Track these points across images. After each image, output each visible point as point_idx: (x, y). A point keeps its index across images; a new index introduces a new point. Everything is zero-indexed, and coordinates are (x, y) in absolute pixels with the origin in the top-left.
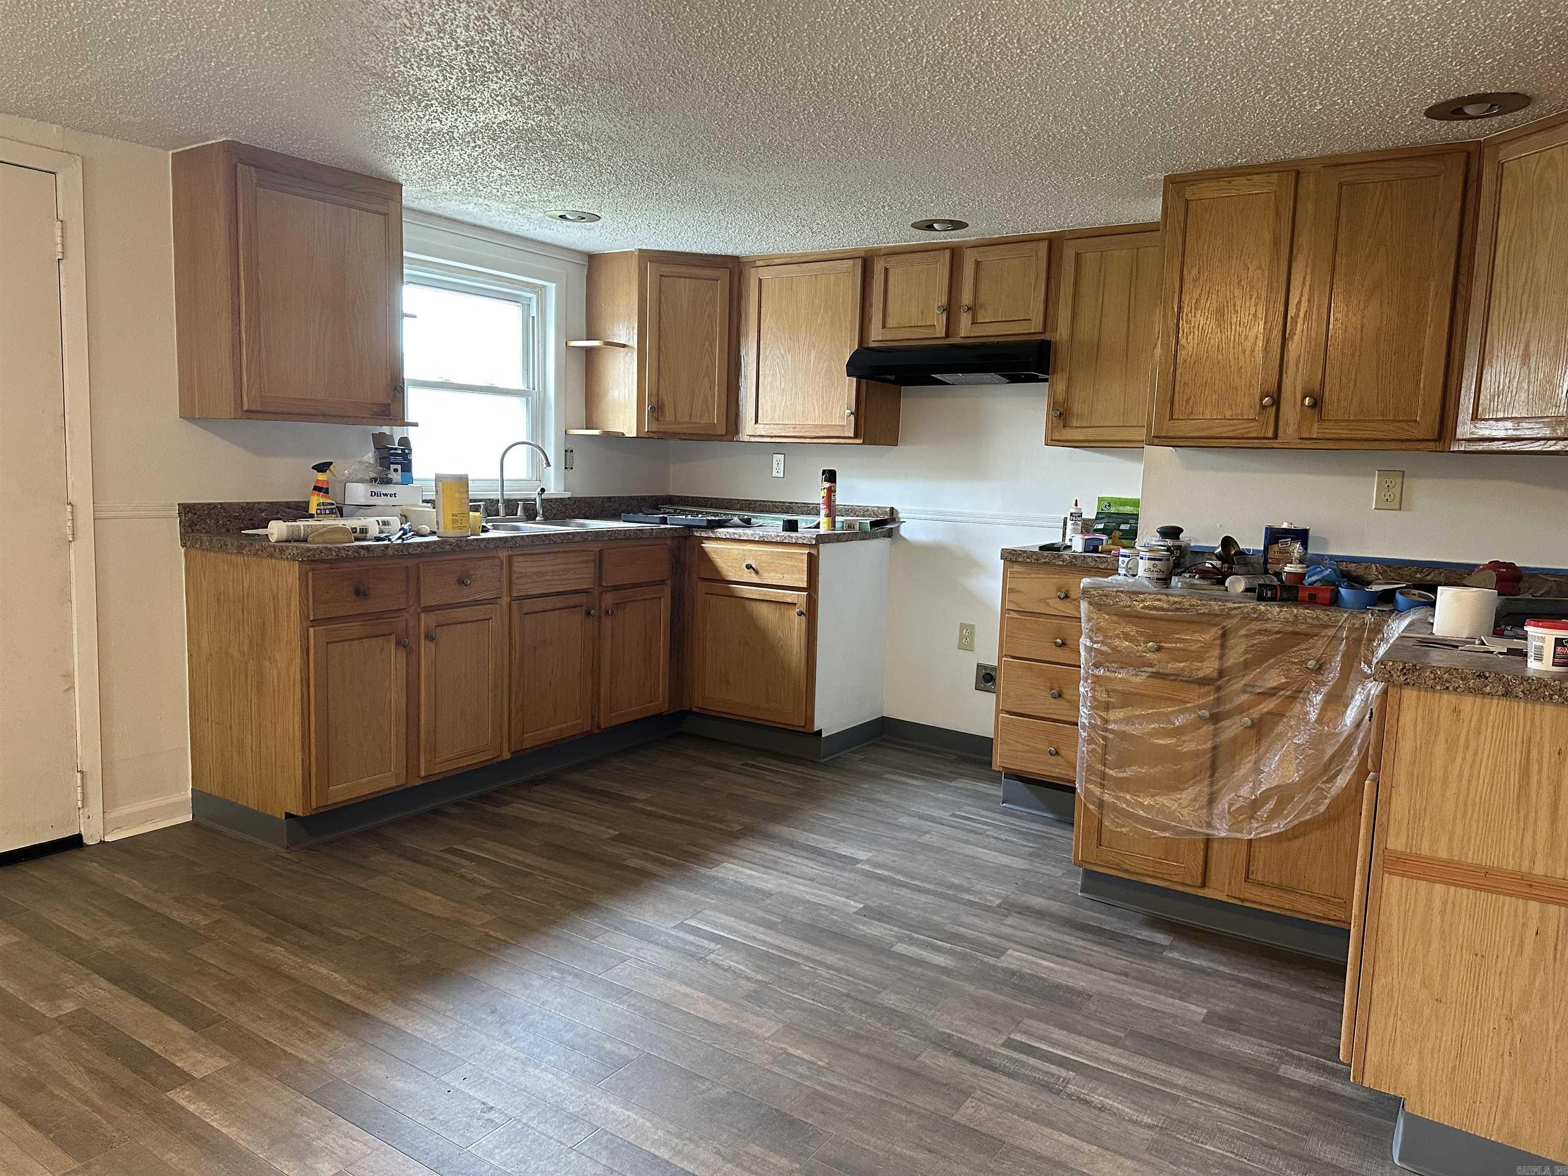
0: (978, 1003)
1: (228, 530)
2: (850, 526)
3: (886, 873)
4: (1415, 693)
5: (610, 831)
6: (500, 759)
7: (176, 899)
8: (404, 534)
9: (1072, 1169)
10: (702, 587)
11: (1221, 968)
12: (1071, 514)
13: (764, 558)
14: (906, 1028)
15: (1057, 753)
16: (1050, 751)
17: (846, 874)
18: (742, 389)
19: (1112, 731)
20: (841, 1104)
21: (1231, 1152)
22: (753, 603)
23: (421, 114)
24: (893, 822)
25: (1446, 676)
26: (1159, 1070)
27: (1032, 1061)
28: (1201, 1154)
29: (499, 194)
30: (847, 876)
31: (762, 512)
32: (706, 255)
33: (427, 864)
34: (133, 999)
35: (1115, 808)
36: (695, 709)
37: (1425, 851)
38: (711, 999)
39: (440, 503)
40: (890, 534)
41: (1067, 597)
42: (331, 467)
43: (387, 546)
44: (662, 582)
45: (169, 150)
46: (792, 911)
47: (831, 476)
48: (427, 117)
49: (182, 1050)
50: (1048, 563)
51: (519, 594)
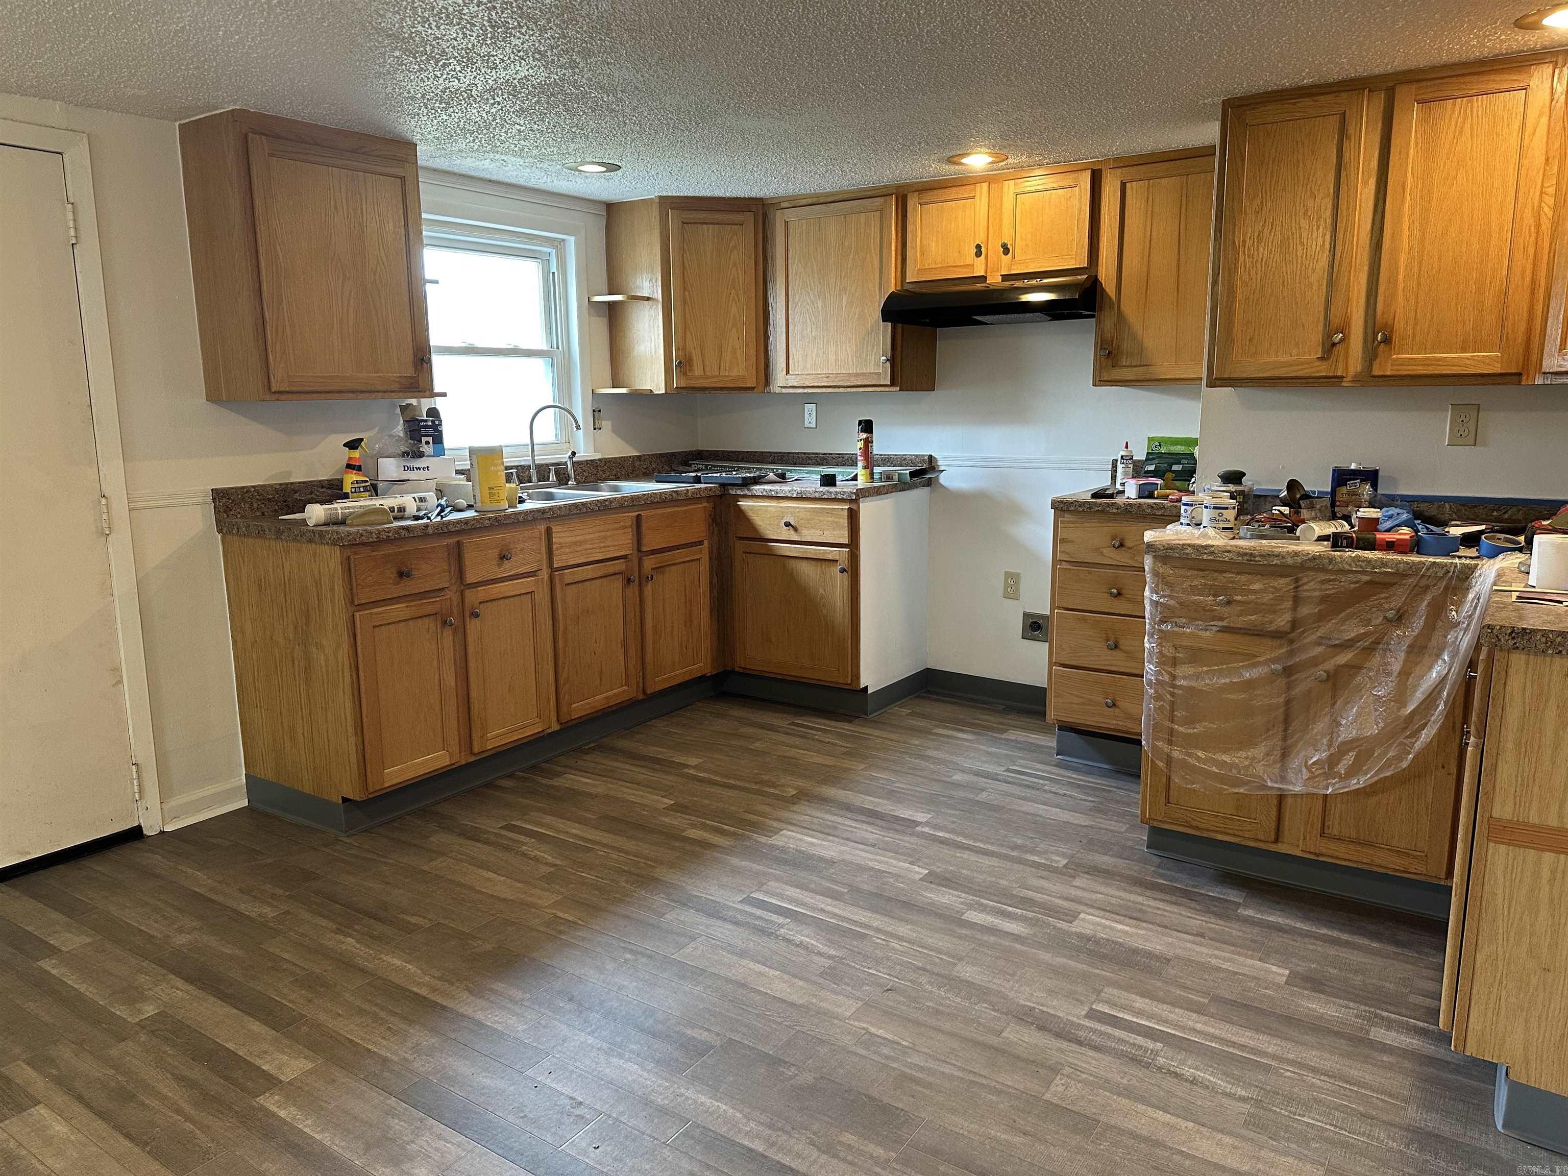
0: (1057, 972)
1: (263, 514)
2: (889, 477)
3: (947, 835)
4: (1523, 657)
5: (666, 800)
6: (550, 731)
7: (241, 890)
8: (442, 511)
9: (1171, 1148)
10: (740, 546)
11: (1298, 925)
12: (1122, 457)
13: (802, 515)
14: (985, 1001)
15: (1114, 705)
16: (1107, 704)
17: (907, 838)
18: (771, 339)
19: (1181, 687)
20: (929, 1086)
21: (1330, 1125)
22: (792, 562)
23: (438, 74)
24: (948, 780)
25: (1559, 639)
26: (1247, 1037)
27: (1117, 1033)
28: (1299, 1127)
29: (516, 149)
30: (908, 841)
31: (795, 464)
32: (730, 199)
33: (487, 843)
34: (212, 999)
35: (1184, 764)
36: (737, 669)
37: (1534, 819)
38: (786, 977)
39: (475, 474)
40: (929, 483)
41: (1122, 545)
42: (363, 444)
43: (426, 526)
44: (701, 543)
45: (176, 121)
46: (858, 879)
47: (867, 426)
48: (444, 77)
49: (266, 1052)
50: (1102, 511)
51: (560, 565)
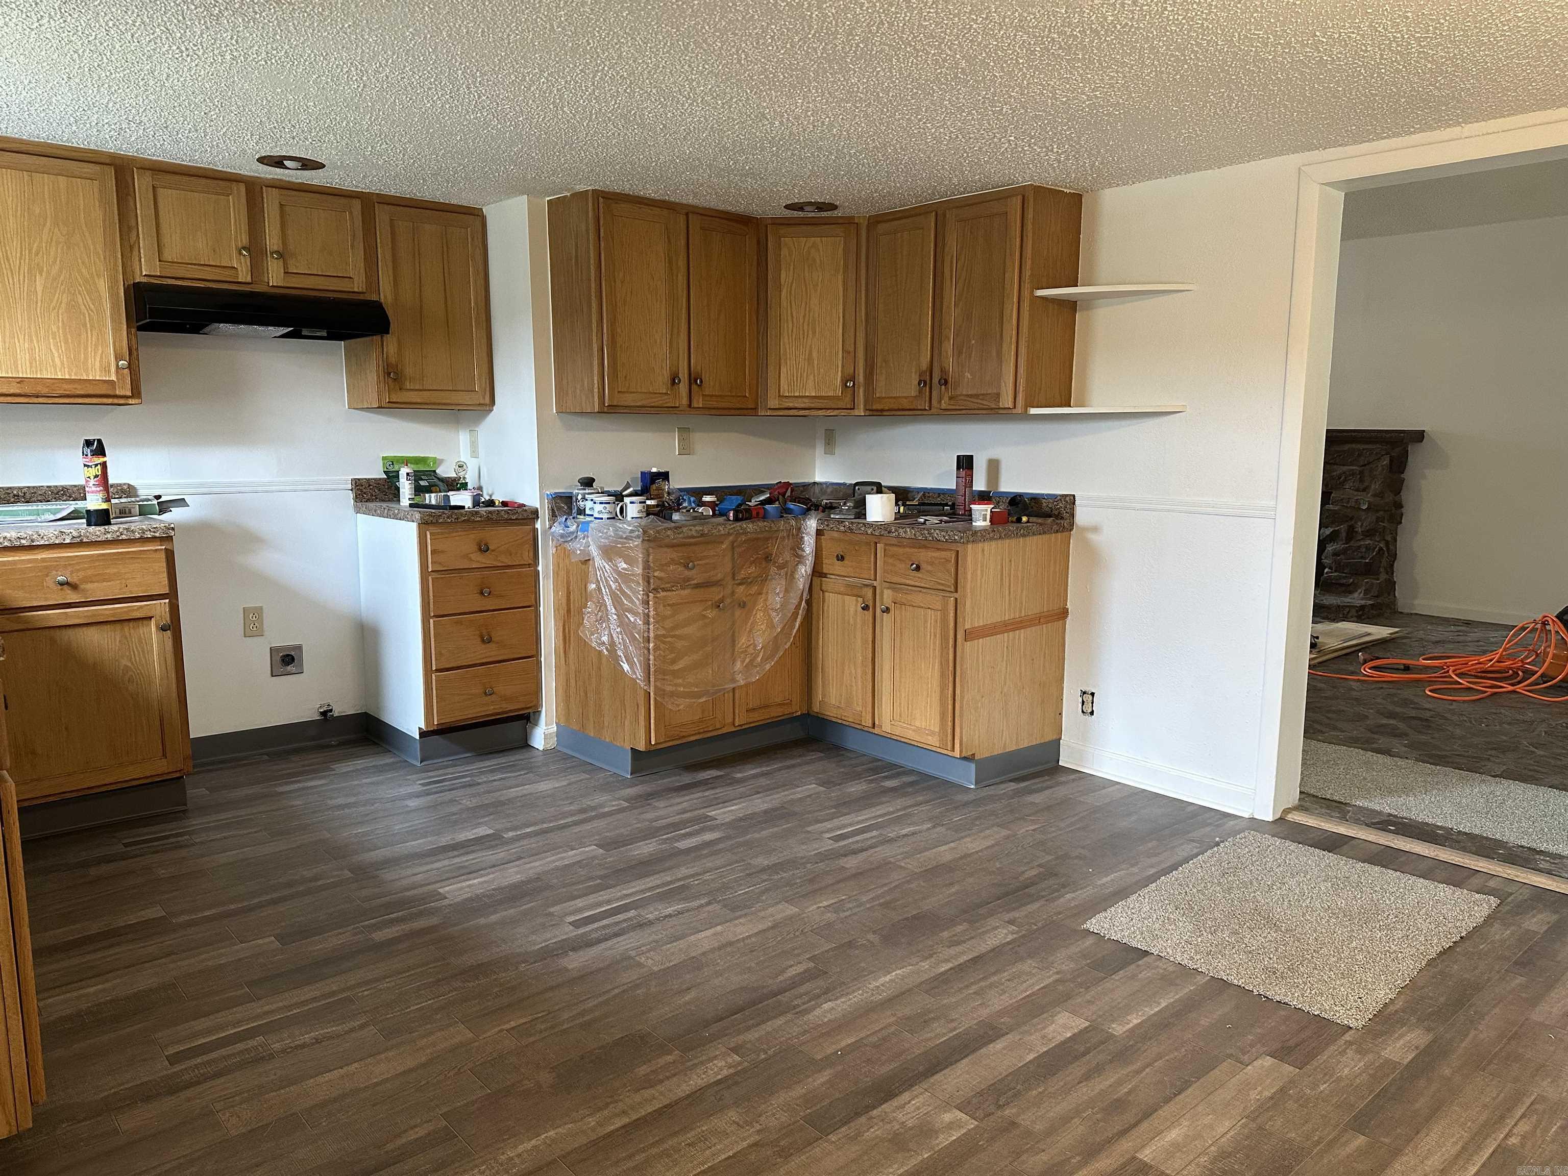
15: (492, 692)
16: (485, 693)
22: (70, 632)
37: (976, 624)
41: (488, 549)
47: (97, 448)
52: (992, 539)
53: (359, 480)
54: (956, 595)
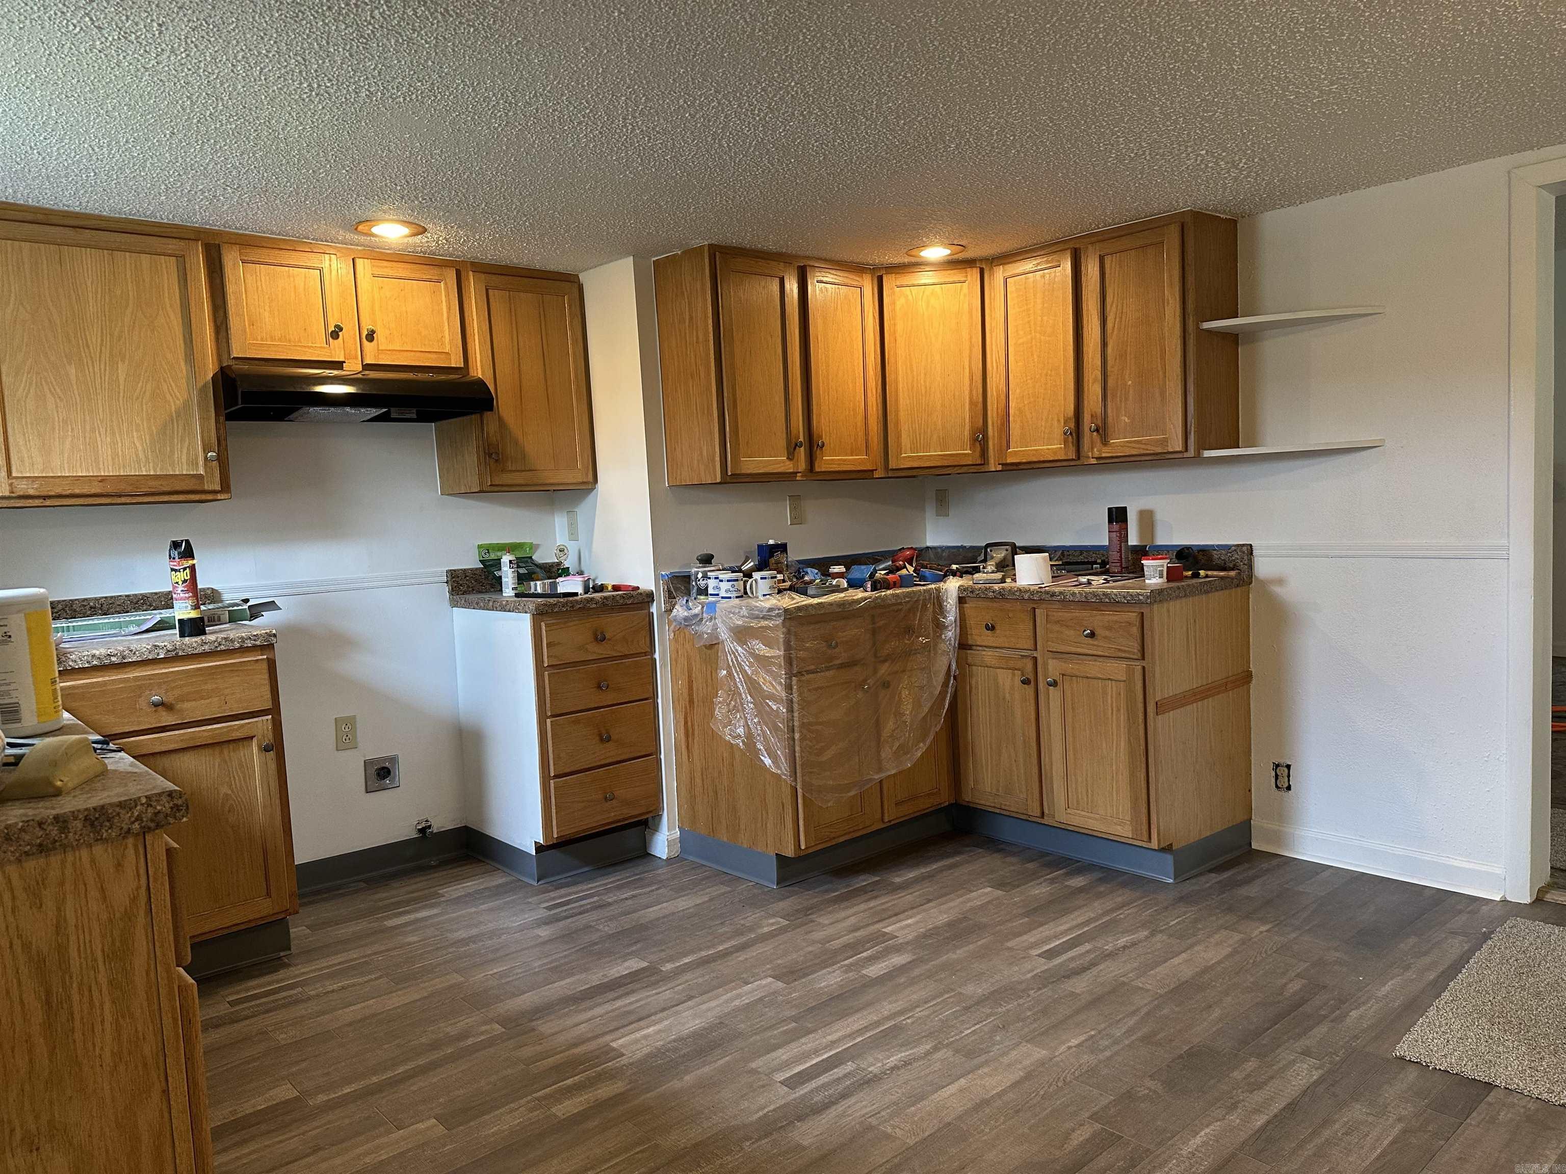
13: (182, 684)
15: (612, 797)
16: (606, 799)
22: (164, 759)
41: (604, 638)
52: (1178, 597)
53: (455, 571)
54: (1144, 663)
